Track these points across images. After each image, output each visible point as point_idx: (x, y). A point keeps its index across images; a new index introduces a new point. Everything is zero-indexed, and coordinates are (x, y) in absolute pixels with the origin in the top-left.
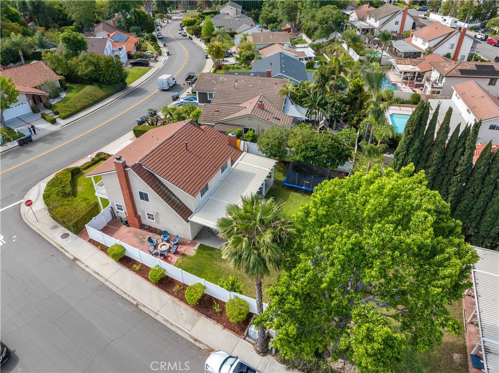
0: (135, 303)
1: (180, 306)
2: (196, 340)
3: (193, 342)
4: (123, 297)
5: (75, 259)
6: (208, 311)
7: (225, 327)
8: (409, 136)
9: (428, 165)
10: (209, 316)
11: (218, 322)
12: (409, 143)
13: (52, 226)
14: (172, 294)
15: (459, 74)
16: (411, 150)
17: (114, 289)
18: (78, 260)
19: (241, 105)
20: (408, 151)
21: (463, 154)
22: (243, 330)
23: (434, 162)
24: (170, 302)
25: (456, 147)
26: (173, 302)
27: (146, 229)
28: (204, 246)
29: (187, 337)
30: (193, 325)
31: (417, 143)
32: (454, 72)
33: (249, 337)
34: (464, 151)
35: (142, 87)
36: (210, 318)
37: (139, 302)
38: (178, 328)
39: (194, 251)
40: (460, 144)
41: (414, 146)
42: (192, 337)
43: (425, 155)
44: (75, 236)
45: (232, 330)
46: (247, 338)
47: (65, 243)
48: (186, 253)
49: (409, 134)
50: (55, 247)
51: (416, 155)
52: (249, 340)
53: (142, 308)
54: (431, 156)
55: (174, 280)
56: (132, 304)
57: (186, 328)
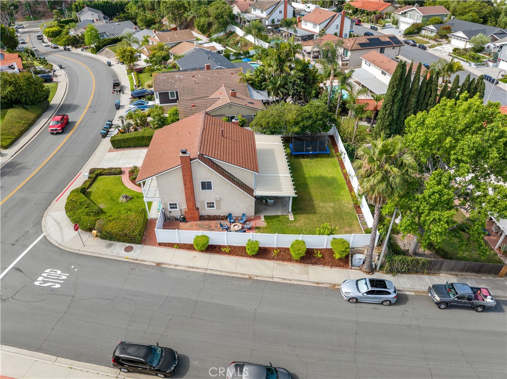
0: (247, 277)
1: (287, 265)
2: (318, 283)
3: (317, 285)
4: (233, 277)
5: (158, 264)
6: (312, 260)
7: (331, 266)
8: (394, 90)
9: (407, 109)
10: (315, 264)
11: (324, 265)
12: (395, 95)
13: (105, 245)
14: (273, 259)
15: (359, 47)
16: (396, 100)
17: (219, 273)
18: (162, 264)
19: (210, 97)
20: (393, 102)
21: (430, 96)
22: (347, 262)
23: (413, 106)
24: (275, 265)
25: (425, 92)
26: (279, 264)
27: (206, 219)
28: (268, 216)
29: (309, 284)
30: (308, 273)
31: (400, 94)
32: (355, 46)
33: (353, 266)
34: (431, 93)
35: (67, 103)
36: (316, 264)
37: (250, 274)
38: (298, 280)
39: (264, 223)
40: (428, 89)
41: (398, 97)
42: (313, 283)
43: (405, 103)
44: (139, 246)
45: (338, 266)
46: (352, 268)
47: (134, 254)
48: (258, 226)
49: (394, 88)
50: (127, 262)
51: (400, 103)
52: (355, 268)
53: (256, 278)
54: (410, 102)
55: (267, 248)
56: (245, 278)
57: (304, 277)
